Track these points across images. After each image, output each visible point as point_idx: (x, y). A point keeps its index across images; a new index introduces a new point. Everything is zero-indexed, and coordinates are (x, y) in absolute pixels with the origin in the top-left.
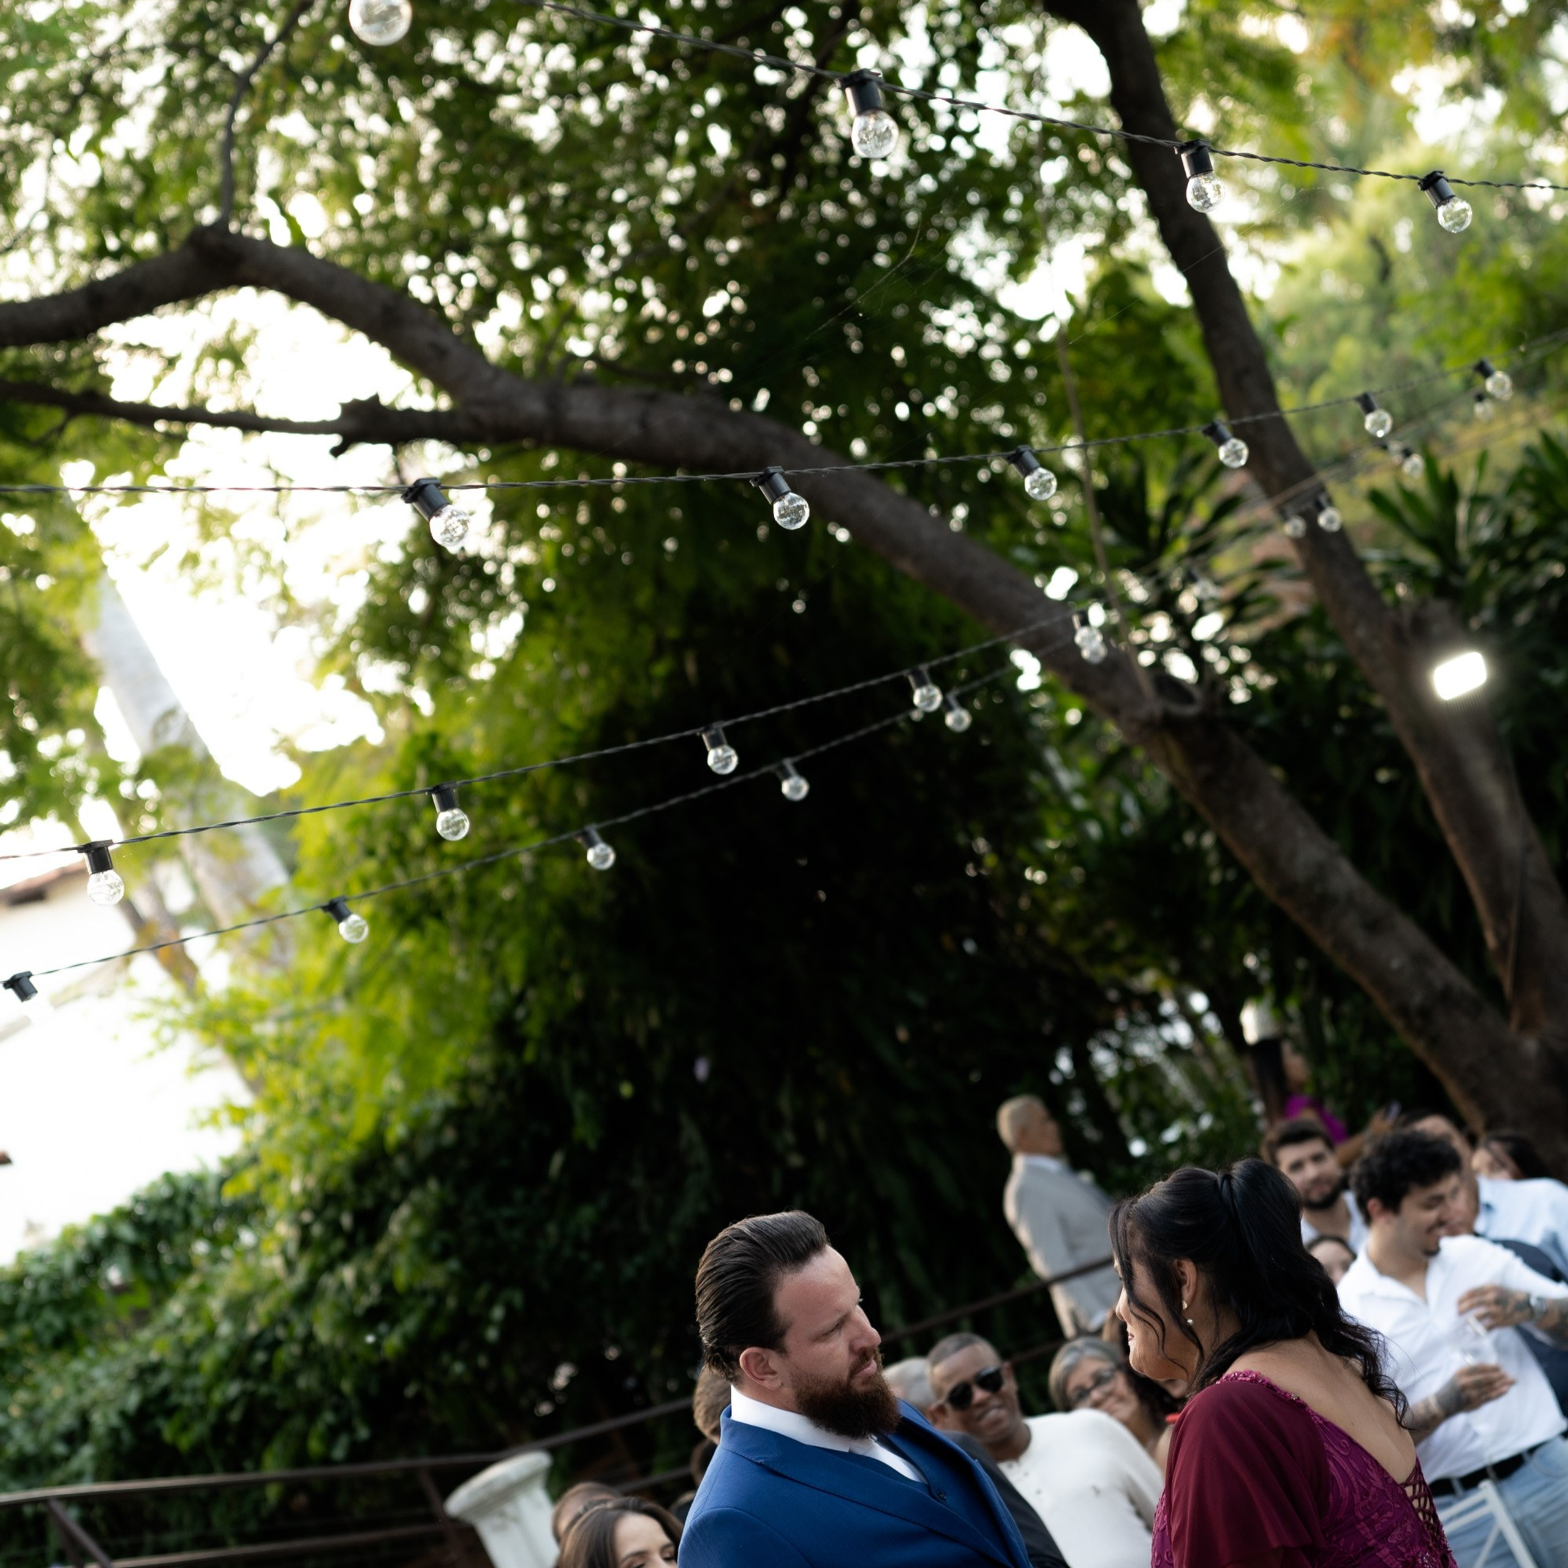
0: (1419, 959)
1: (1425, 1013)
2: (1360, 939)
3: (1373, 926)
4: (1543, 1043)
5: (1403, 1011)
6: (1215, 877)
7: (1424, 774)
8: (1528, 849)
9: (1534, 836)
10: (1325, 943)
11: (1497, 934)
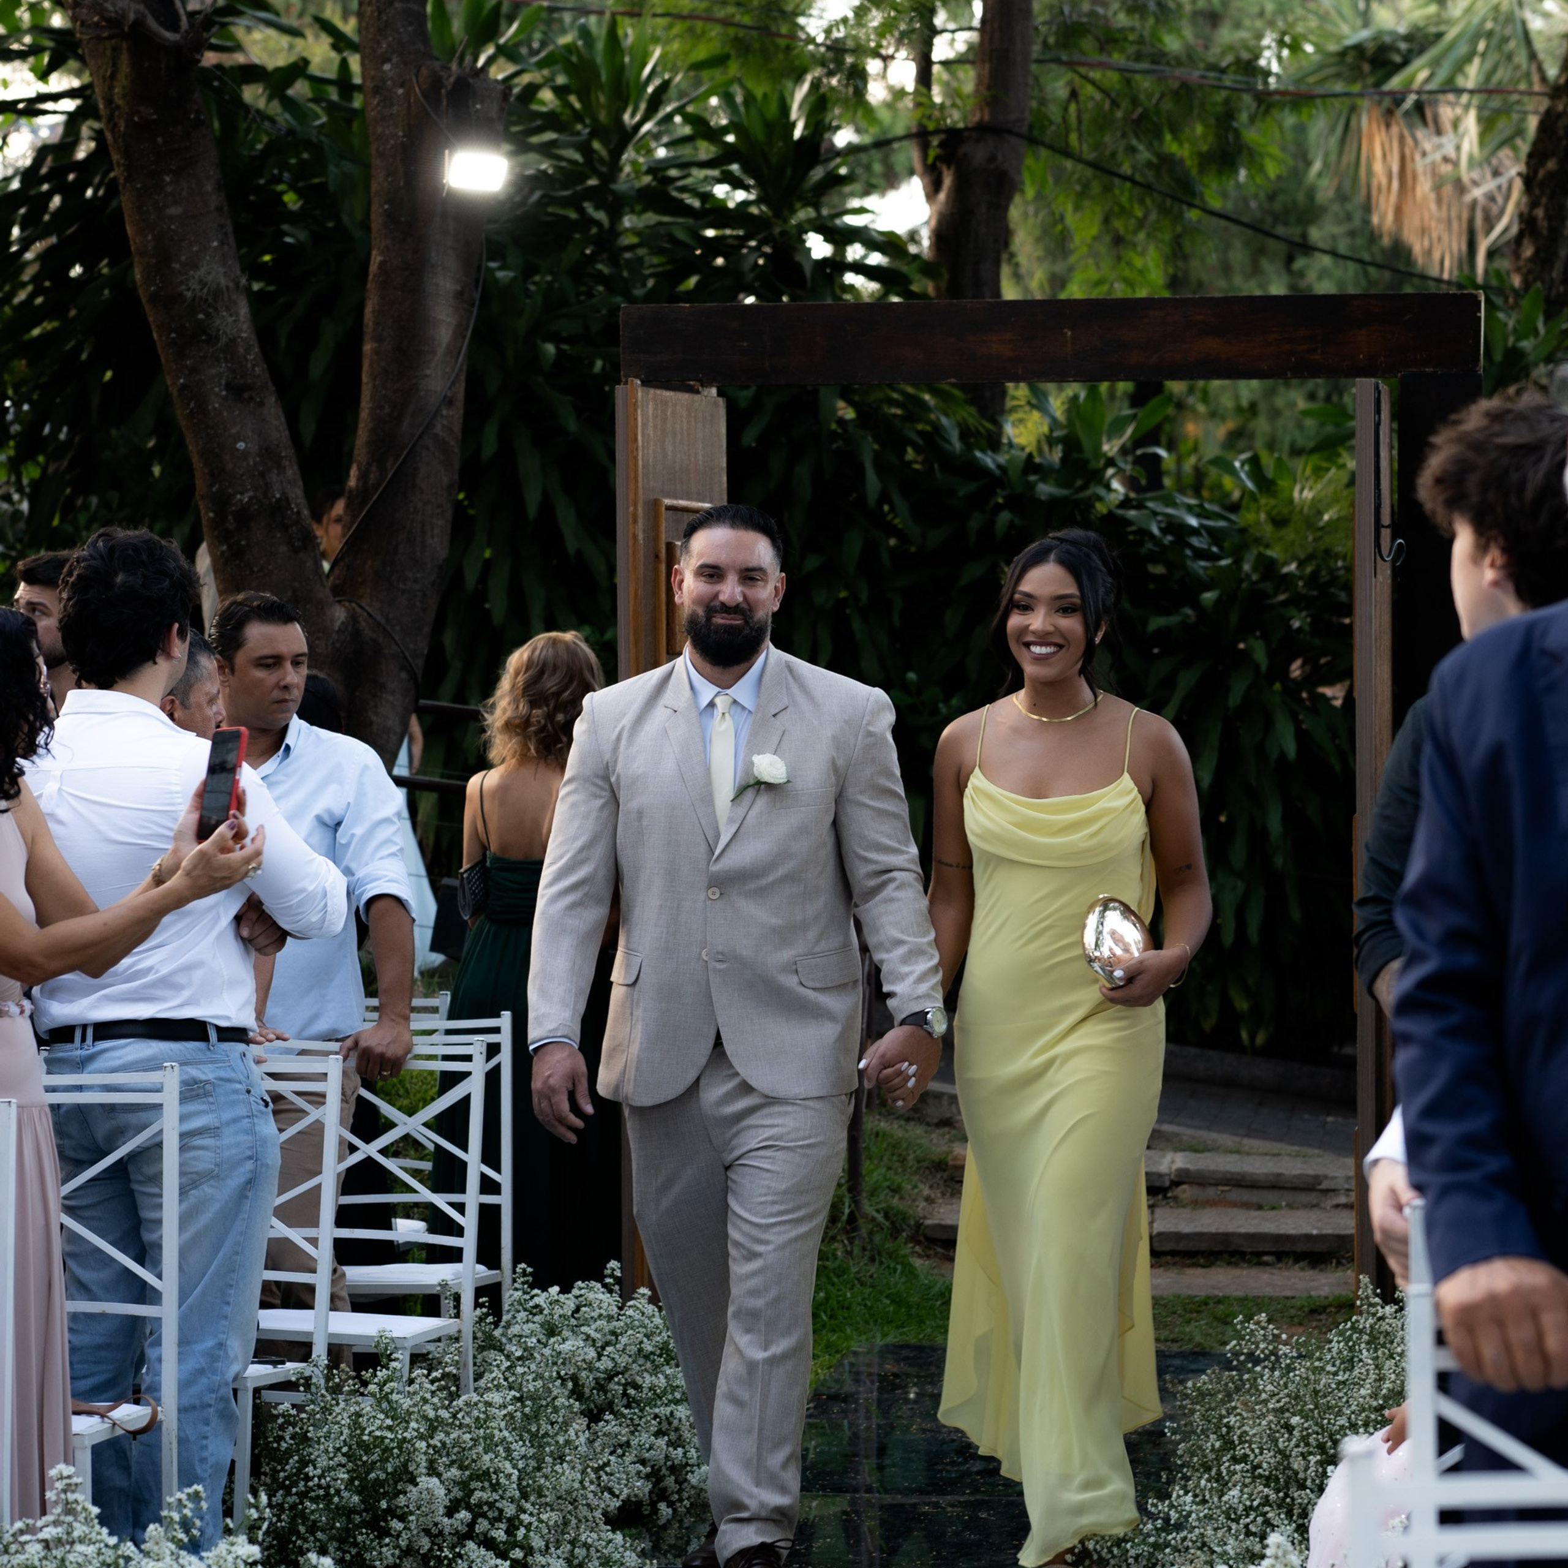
0: (268, 452)
1: (244, 517)
2: (217, 398)
3: (238, 391)
4: (353, 618)
5: (221, 502)
6: (22, 296)
7: (376, 258)
8: (449, 402)
9: (460, 391)
10: (173, 381)
11: (363, 476)
